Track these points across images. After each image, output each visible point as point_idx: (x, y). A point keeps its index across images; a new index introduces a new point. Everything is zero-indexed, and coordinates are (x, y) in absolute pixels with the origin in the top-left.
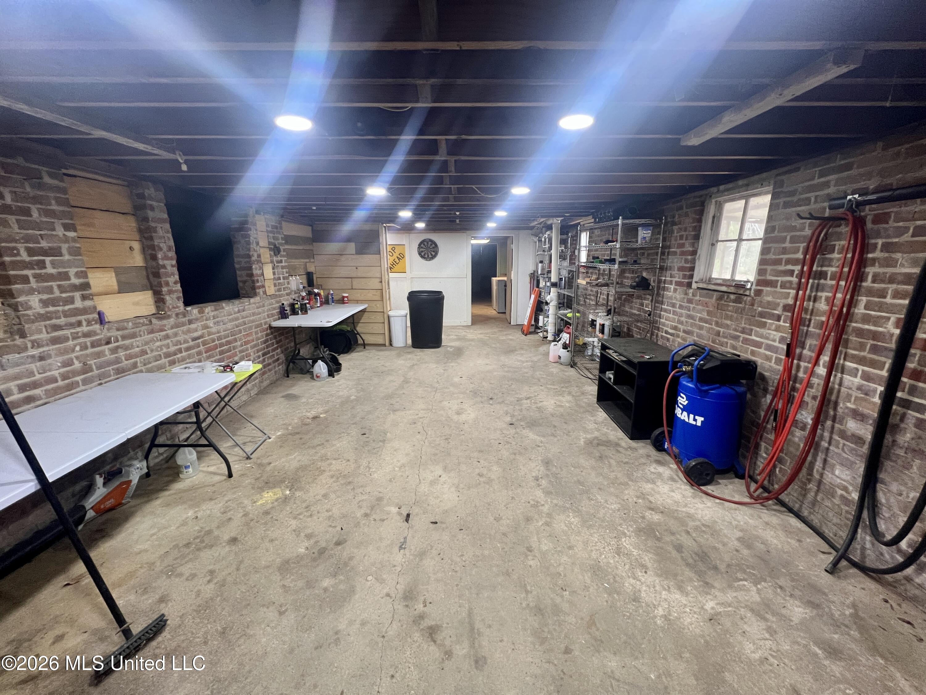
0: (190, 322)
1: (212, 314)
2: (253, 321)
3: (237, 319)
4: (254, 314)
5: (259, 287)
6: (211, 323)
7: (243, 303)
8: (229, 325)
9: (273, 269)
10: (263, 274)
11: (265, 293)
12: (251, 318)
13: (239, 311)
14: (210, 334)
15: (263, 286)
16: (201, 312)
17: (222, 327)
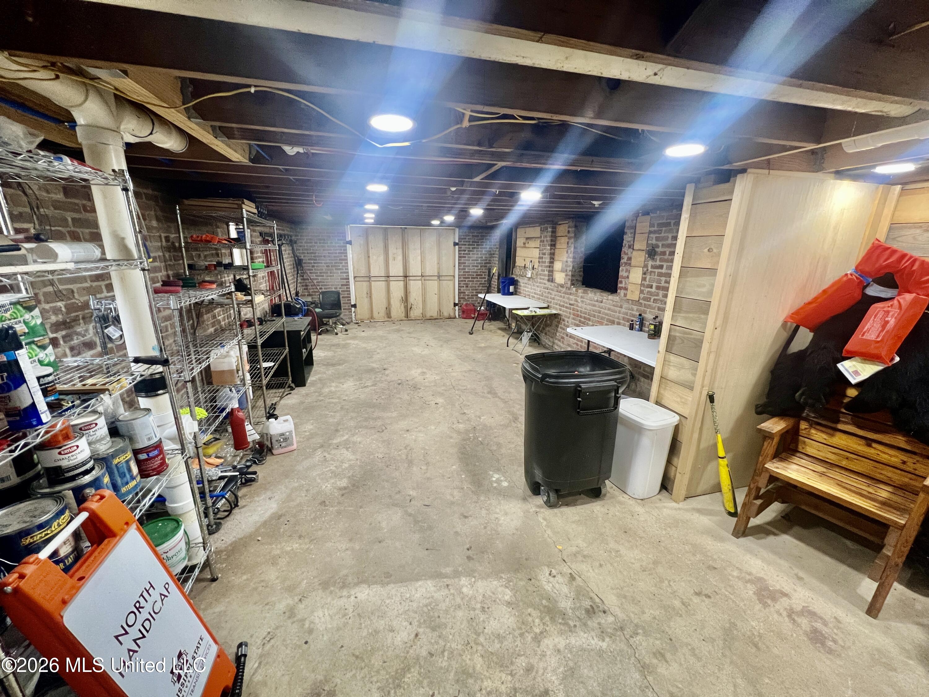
0: (571, 294)
1: (581, 295)
2: (607, 314)
3: (594, 306)
4: (609, 309)
5: (621, 288)
6: (579, 300)
7: (602, 296)
8: (589, 307)
9: (644, 274)
10: (628, 277)
11: (625, 295)
12: (606, 311)
13: (597, 301)
14: (577, 306)
15: (626, 289)
16: (577, 291)
17: (584, 305)
